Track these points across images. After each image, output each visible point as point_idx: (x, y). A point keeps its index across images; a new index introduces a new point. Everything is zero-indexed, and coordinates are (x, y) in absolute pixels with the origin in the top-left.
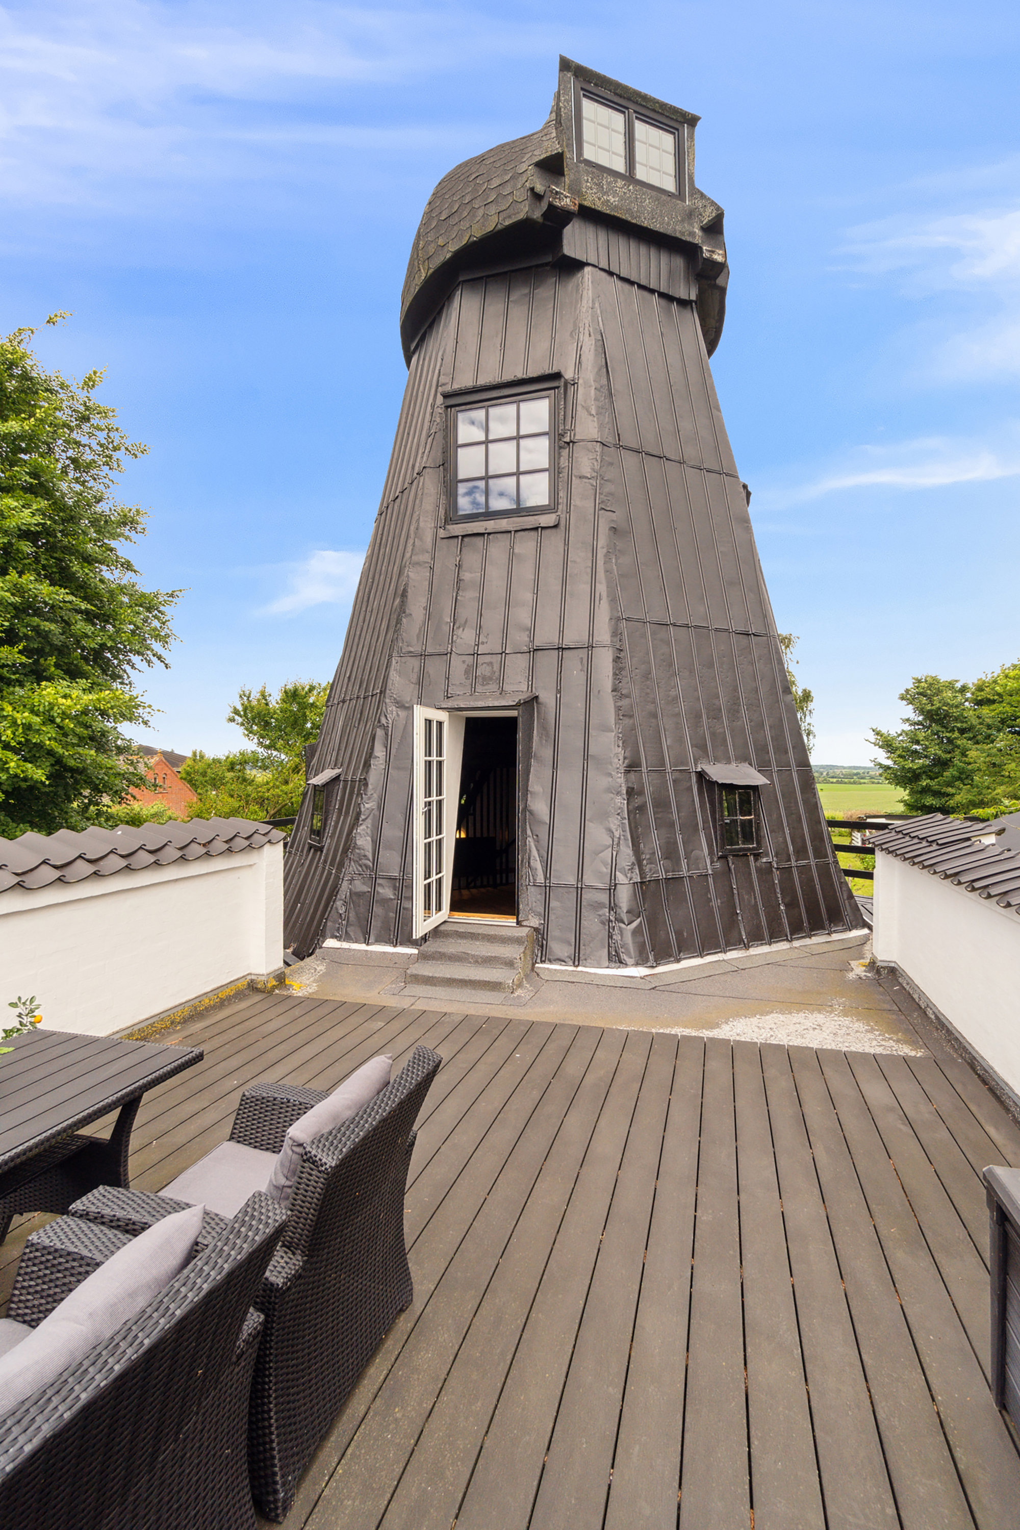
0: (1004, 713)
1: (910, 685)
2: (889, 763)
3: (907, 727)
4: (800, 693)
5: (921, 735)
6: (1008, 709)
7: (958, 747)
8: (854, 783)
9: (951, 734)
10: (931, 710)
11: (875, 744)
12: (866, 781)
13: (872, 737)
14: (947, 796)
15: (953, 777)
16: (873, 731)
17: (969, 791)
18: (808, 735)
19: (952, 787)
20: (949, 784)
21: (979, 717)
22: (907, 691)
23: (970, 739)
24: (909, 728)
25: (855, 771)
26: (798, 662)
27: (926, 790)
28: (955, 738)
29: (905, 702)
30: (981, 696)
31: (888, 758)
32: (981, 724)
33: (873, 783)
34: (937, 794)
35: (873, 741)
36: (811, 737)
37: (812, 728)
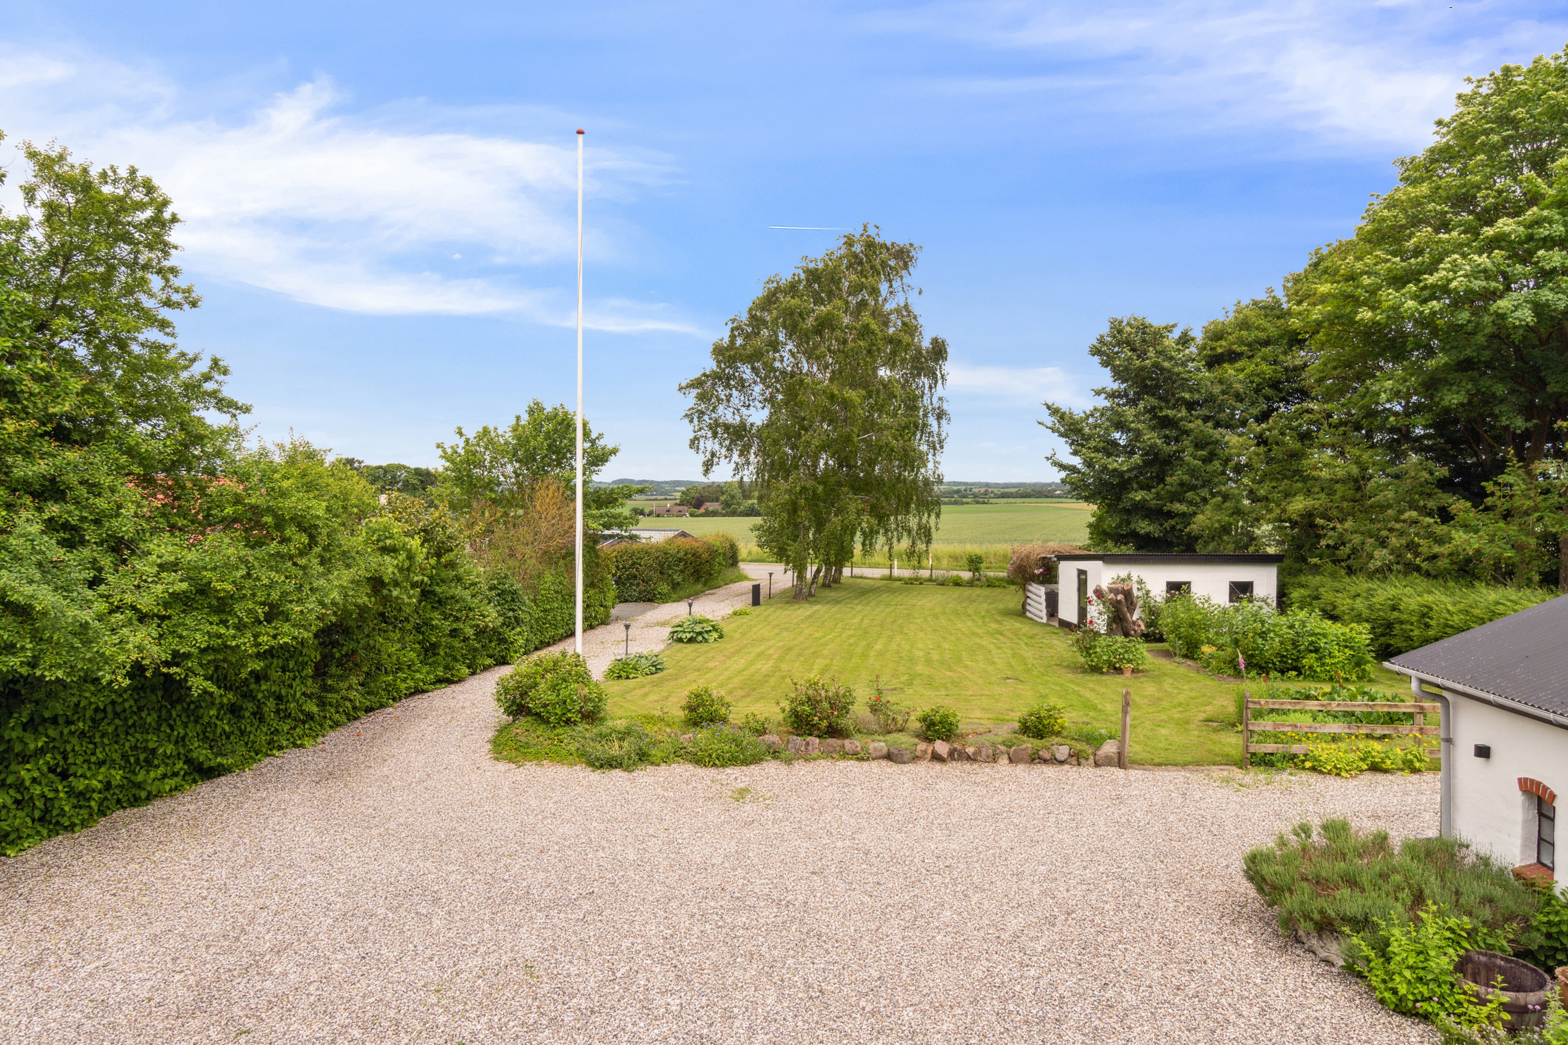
0: (1258, 375)
1: (1105, 329)
2: (1077, 461)
3: (1102, 402)
4: (926, 344)
5: (1129, 413)
6: (1264, 367)
7: (1187, 433)
8: (956, 503)
9: (1174, 412)
10: (1142, 369)
11: (1053, 430)
12: (969, 500)
13: (1049, 420)
14: (1172, 518)
15: (1182, 484)
16: (1049, 407)
17: (1218, 507)
18: (939, 417)
19: (1180, 501)
20: (1176, 497)
21: (1221, 382)
22: (1101, 341)
23: (1206, 419)
24: (1107, 404)
25: (955, 488)
26: (920, 293)
27: (1141, 509)
28: (1182, 419)
29: (1097, 359)
30: (1221, 347)
31: (1075, 453)
32: (1224, 392)
33: (978, 503)
34: (1156, 514)
35: (1050, 424)
36: (944, 422)
37: (945, 407)
